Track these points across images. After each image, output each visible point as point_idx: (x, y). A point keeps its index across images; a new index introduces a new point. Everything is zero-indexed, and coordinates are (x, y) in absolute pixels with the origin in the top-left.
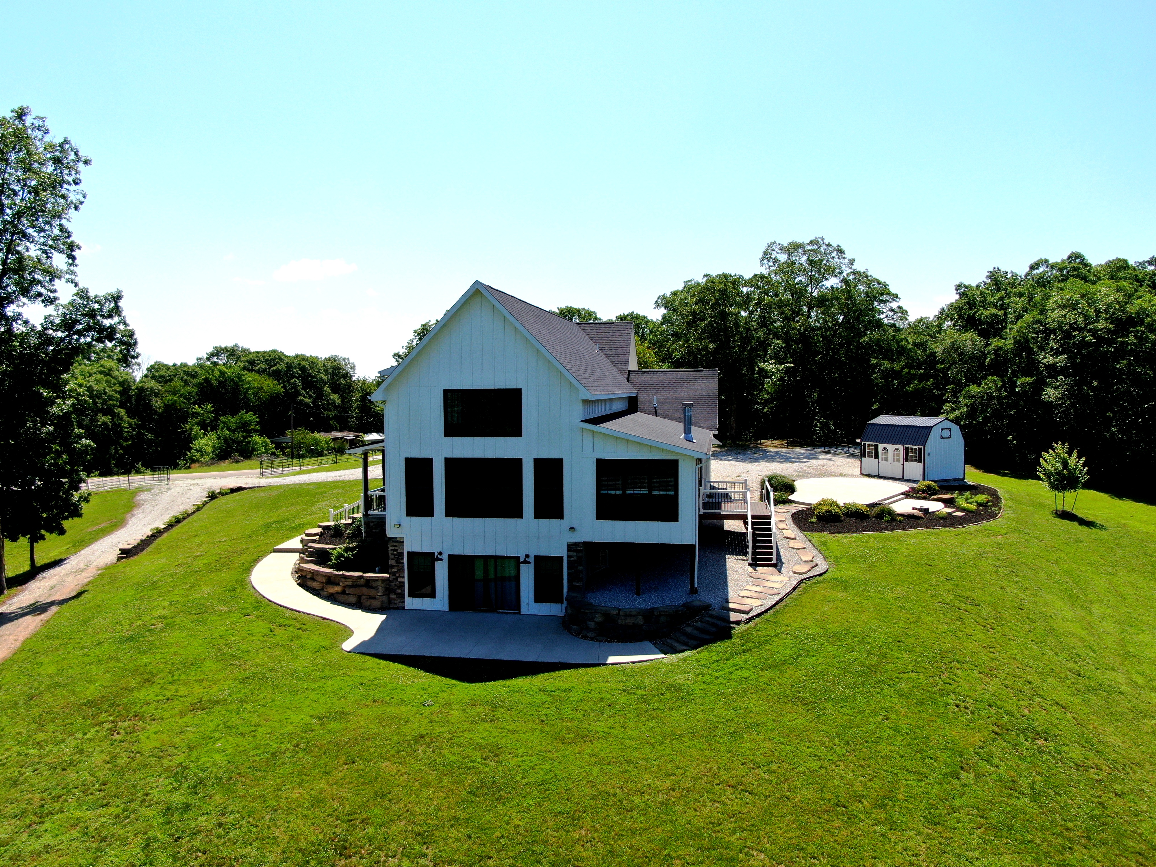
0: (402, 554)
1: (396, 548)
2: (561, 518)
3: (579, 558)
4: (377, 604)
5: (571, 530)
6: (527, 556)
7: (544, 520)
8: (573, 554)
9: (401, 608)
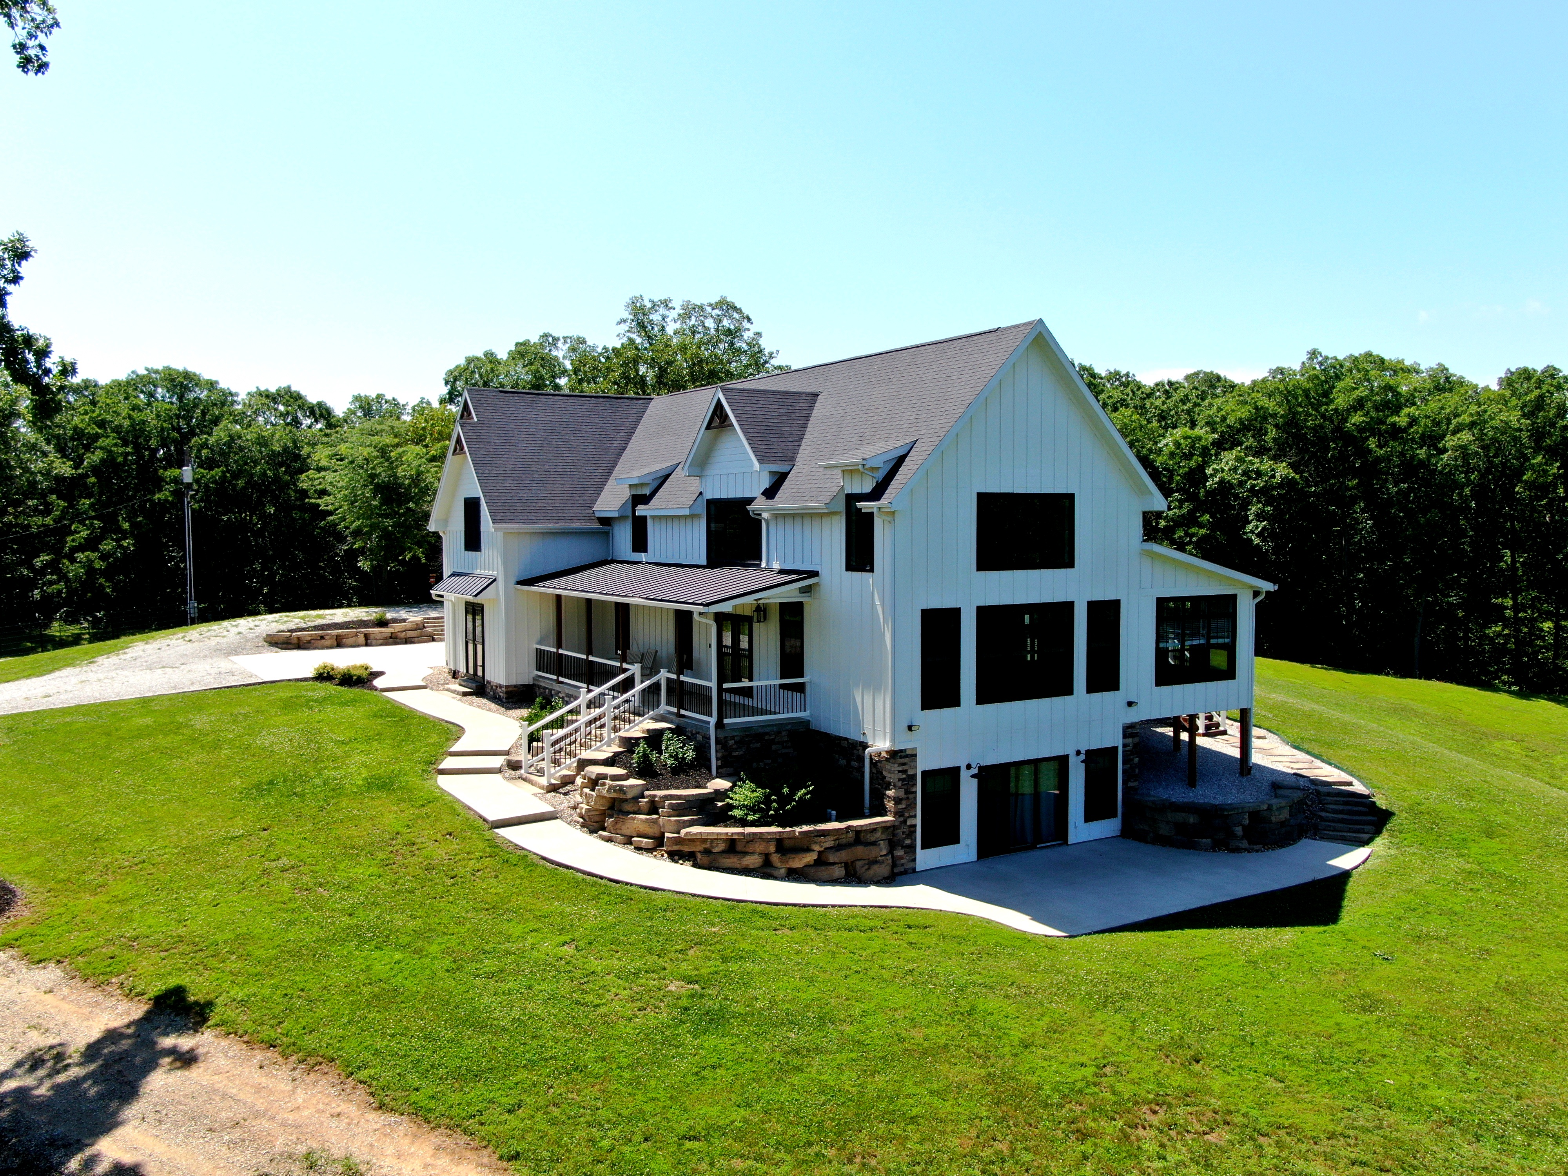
0: (915, 775)
1: (905, 767)
2: (1116, 689)
3: (1135, 745)
4: (882, 870)
5: (1131, 703)
6: (1078, 752)
7: (1098, 694)
8: (1129, 740)
9: (911, 870)
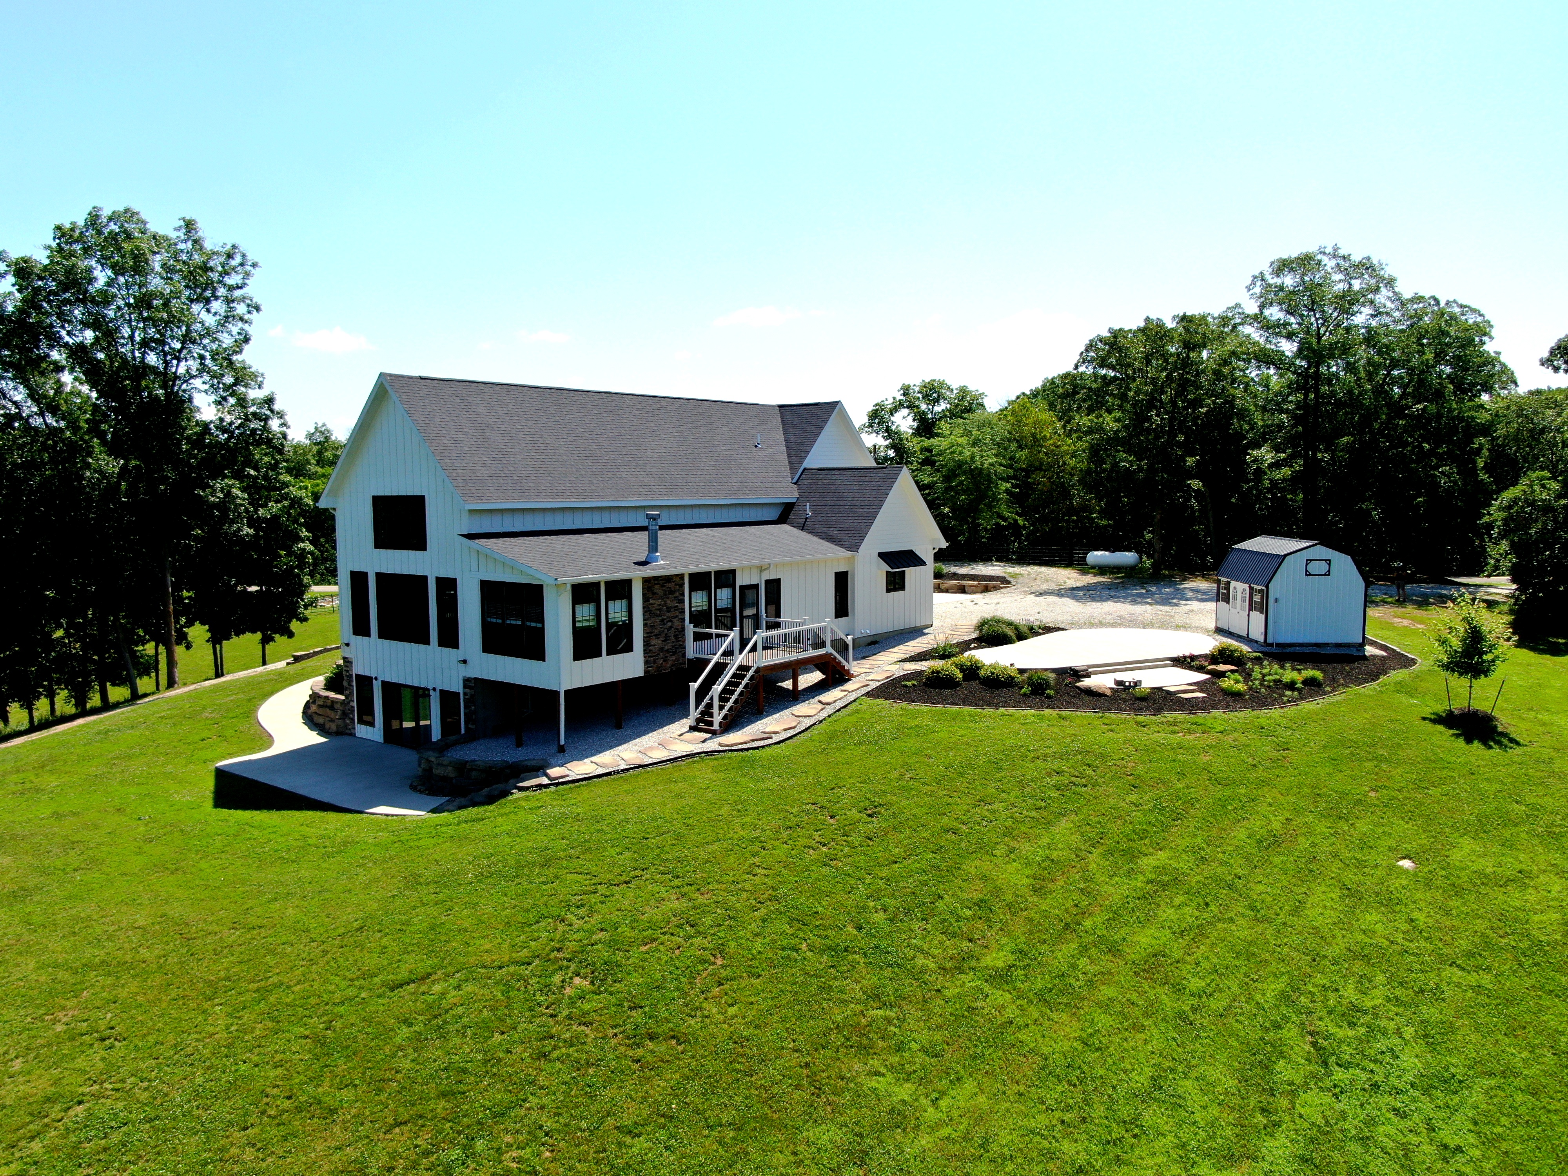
0: (352, 675)
1: (348, 669)
2: (457, 647)
3: (472, 696)
4: (333, 727)
5: (465, 662)
6: (434, 689)
7: (446, 650)
8: (468, 691)
9: (353, 735)
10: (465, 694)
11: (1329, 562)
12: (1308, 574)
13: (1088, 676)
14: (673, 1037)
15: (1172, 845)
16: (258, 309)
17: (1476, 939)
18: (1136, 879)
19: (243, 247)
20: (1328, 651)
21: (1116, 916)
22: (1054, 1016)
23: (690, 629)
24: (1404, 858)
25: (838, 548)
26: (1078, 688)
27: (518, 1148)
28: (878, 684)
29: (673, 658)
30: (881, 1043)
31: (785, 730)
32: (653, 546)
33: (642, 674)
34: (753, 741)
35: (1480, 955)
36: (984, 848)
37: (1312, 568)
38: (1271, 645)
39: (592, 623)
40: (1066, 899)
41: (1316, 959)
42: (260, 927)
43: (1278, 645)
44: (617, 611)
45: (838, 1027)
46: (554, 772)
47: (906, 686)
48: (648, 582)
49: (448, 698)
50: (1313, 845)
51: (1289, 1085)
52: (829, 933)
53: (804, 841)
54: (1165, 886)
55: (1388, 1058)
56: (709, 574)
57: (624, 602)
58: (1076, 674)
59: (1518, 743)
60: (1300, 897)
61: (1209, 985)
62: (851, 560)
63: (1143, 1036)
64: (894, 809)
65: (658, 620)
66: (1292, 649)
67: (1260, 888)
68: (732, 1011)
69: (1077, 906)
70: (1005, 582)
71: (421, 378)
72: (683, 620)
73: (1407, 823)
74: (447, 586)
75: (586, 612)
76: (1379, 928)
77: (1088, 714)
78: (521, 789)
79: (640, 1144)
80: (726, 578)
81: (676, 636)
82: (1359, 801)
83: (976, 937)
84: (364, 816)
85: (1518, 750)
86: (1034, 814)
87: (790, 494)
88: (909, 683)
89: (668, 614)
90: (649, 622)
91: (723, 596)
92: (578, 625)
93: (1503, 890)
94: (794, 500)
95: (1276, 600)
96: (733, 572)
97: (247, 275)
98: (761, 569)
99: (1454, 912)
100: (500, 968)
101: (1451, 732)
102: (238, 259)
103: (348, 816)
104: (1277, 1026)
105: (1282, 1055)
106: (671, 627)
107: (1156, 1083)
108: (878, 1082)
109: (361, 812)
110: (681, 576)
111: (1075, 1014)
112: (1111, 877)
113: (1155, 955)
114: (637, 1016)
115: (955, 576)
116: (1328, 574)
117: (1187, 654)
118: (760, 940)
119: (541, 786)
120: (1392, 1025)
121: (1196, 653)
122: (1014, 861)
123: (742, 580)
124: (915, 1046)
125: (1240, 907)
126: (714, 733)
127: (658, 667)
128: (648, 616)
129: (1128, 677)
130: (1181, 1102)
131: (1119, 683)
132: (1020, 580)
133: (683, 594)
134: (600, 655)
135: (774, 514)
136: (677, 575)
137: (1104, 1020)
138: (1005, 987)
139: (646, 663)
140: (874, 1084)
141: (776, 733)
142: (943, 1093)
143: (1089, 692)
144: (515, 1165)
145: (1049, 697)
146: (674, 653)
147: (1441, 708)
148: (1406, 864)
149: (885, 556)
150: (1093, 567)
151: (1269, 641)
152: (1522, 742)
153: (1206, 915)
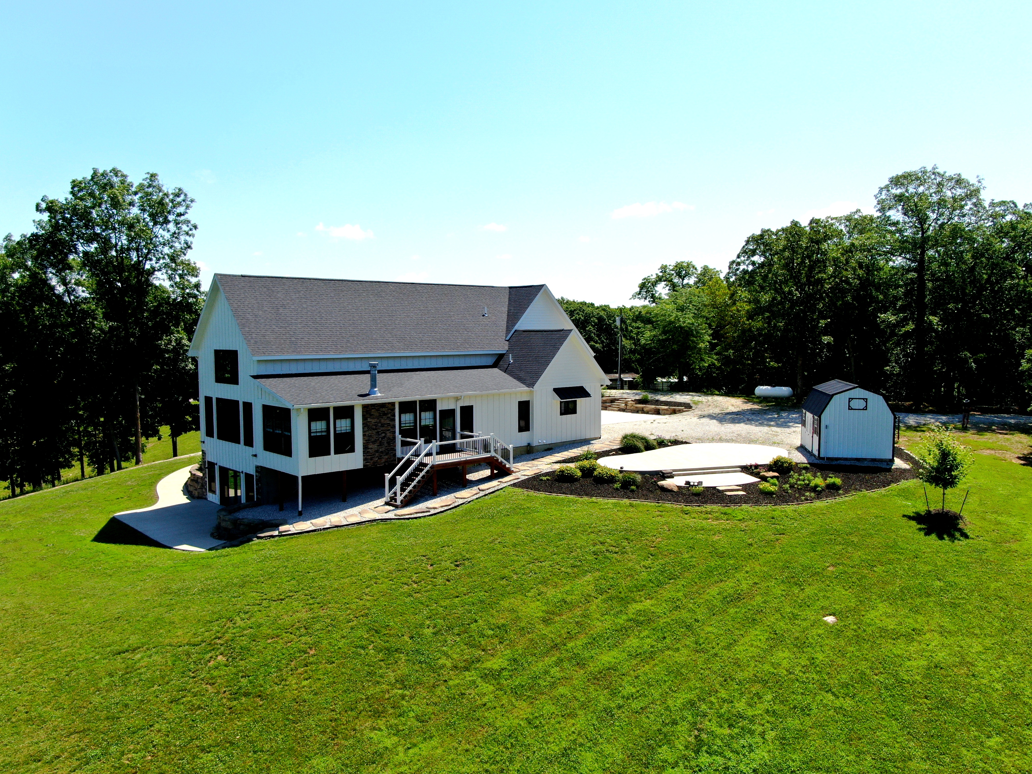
0: (206, 462)
2: (252, 446)
3: (260, 477)
4: (196, 494)
5: (255, 456)
6: (242, 472)
7: (247, 447)
8: (257, 474)
9: (206, 499)
10: (256, 476)
11: (866, 400)
12: (850, 408)
13: (672, 477)
14: (259, 696)
15: (659, 596)
16: (196, 227)
17: (855, 676)
18: (621, 618)
19: (185, 190)
20: (865, 464)
21: (593, 642)
22: (517, 704)
23: (399, 438)
24: (830, 615)
25: (522, 385)
26: (658, 485)
27: (133, 753)
28: (527, 477)
29: (386, 457)
30: (391, 711)
31: (442, 507)
32: (374, 384)
33: (361, 466)
34: (416, 513)
35: (852, 686)
36: (522, 590)
37: (854, 404)
38: (823, 458)
39: (324, 434)
40: (563, 628)
41: (727, 680)
42: (66, 614)
43: (828, 459)
44: (343, 425)
45: (367, 699)
46: (282, 528)
47: (542, 480)
48: (366, 408)
49: (248, 477)
50: (765, 602)
51: (662, 762)
52: (391, 639)
53: (404, 580)
54: (639, 623)
55: (745, 751)
56: (415, 402)
57: (348, 421)
58: (663, 475)
59: (966, 537)
60: (736, 637)
61: (638, 691)
62: (531, 392)
63: (573, 721)
64: (474, 561)
65: (374, 432)
66: (838, 462)
67: (710, 629)
68: (305, 683)
69: (568, 633)
70: (688, 406)
71: (242, 276)
72: (395, 432)
73: (846, 590)
74: (248, 406)
75: (319, 426)
76: (785, 663)
77: (652, 504)
78: (259, 538)
79: (207, 757)
80: (429, 405)
81: (389, 443)
82: (817, 574)
83: (489, 648)
84: (172, 550)
85: (964, 542)
86: (569, 570)
87: (502, 347)
88: (544, 478)
89: (382, 428)
90: (367, 433)
91: (427, 418)
92: (312, 435)
93: (893, 642)
94: (504, 352)
95: (827, 427)
96: (435, 401)
97: (188, 207)
98: (457, 399)
99: (848, 655)
100: (180, 646)
101: (919, 526)
102: (182, 197)
103: (162, 550)
104: (675, 723)
105: (669, 742)
106: (384, 437)
107: (565, 753)
108: (376, 734)
109: (170, 548)
110: (393, 404)
111: (532, 703)
112: (603, 615)
113: (609, 669)
114: (244, 681)
115: (657, 402)
116: (865, 408)
117: (753, 463)
118: (344, 640)
119: (273, 537)
120: (760, 729)
121: (759, 463)
122: (538, 600)
123: (440, 407)
124: (412, 714)
125: (689, 641)
126: (397, 507)
127: (374, 463)
128: (366, 429)
129: (693, 479)
130: (576, 766)
131: (688, 483)
132: (700, 406)
133: (394, 415)
134: (329, 454)
135: (490, 361)
136: (389, 403)
137: (550, 708)
138: (493, 682)
139: (365, 460)
140: (372, 735)
141: (435, 508)
142: (415, 745)
143: (664, 489)
144: (127, 762)
145: (633, 491)
146: (387, 454)
147: (922, 508)
148: (830, 619)
149: (558, 391)
150: (758, 397)
151: (822, 456)
152: (971, 536)
153: (660, 645)
